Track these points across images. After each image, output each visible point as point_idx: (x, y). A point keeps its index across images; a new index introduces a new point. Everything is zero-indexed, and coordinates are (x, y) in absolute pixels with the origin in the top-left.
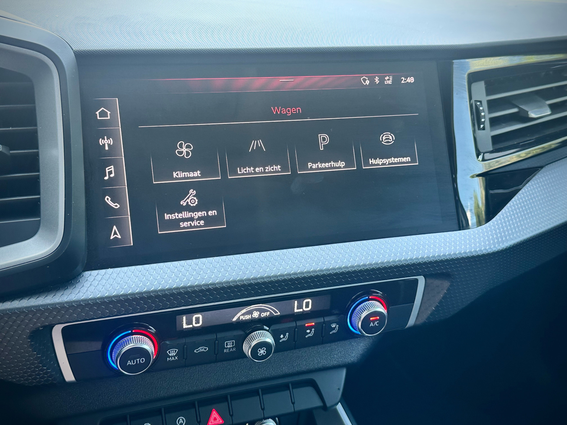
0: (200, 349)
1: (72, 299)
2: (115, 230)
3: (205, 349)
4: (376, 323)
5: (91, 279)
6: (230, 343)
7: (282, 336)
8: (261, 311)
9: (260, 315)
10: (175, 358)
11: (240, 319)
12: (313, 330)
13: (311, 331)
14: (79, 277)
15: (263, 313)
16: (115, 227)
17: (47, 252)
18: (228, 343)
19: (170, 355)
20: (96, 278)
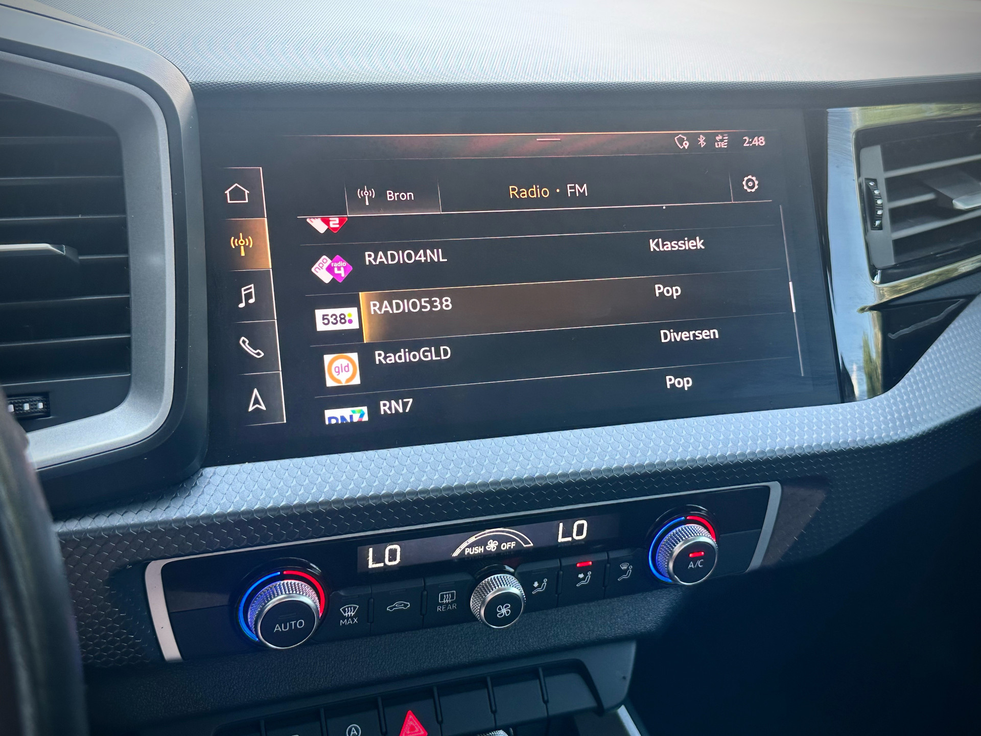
0: (396, 606)
1: (185, 516)
2: (256, 395)
3: (406, 606)
4: (699, 562)
5: (216, 480)
6: (447, 595)
7: (536, 584)
8: (501, 539)
9: (499, 547)
10: (353, 621)
11: (466, 554)
12: (589, 573)
13: (586, 575)
14: (195, 478)
15: (505, 544)
16: (256, 391)
17: (144, 432)
18: (445, 596)
19: (345, 615)
20: (224, 479)
